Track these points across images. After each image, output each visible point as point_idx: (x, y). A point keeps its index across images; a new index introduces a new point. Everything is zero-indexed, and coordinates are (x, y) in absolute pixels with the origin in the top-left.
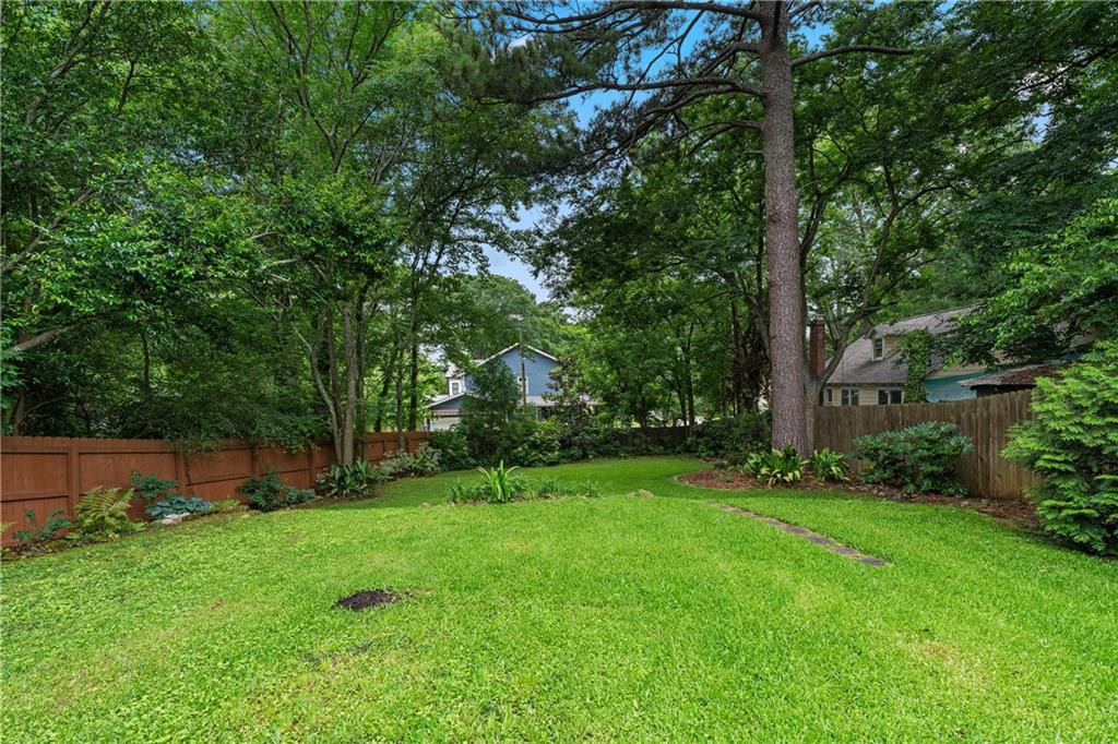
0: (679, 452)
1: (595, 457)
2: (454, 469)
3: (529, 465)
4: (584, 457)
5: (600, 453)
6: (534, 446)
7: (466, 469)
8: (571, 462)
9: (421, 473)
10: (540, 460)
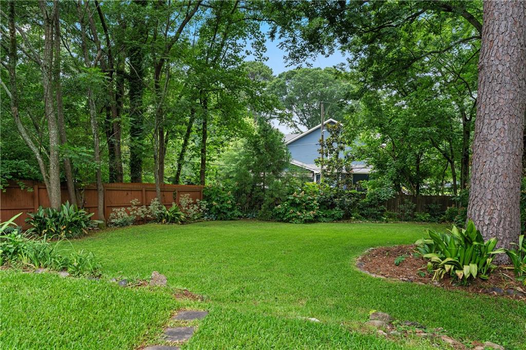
0: (444, 221)
1: (357, 218)
2: (221, 219)
3: (287, 221)
4: (347, 217)
5: (362, 215)
6: (293, 204)
7: (231, 220)
8: (332, 222)
9: (173, 221)
10: (297, 217)
